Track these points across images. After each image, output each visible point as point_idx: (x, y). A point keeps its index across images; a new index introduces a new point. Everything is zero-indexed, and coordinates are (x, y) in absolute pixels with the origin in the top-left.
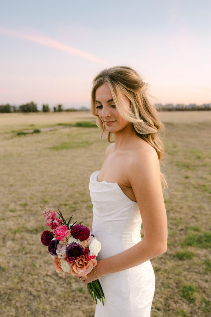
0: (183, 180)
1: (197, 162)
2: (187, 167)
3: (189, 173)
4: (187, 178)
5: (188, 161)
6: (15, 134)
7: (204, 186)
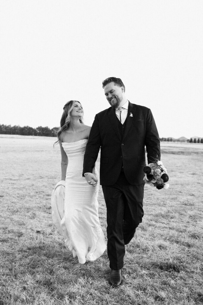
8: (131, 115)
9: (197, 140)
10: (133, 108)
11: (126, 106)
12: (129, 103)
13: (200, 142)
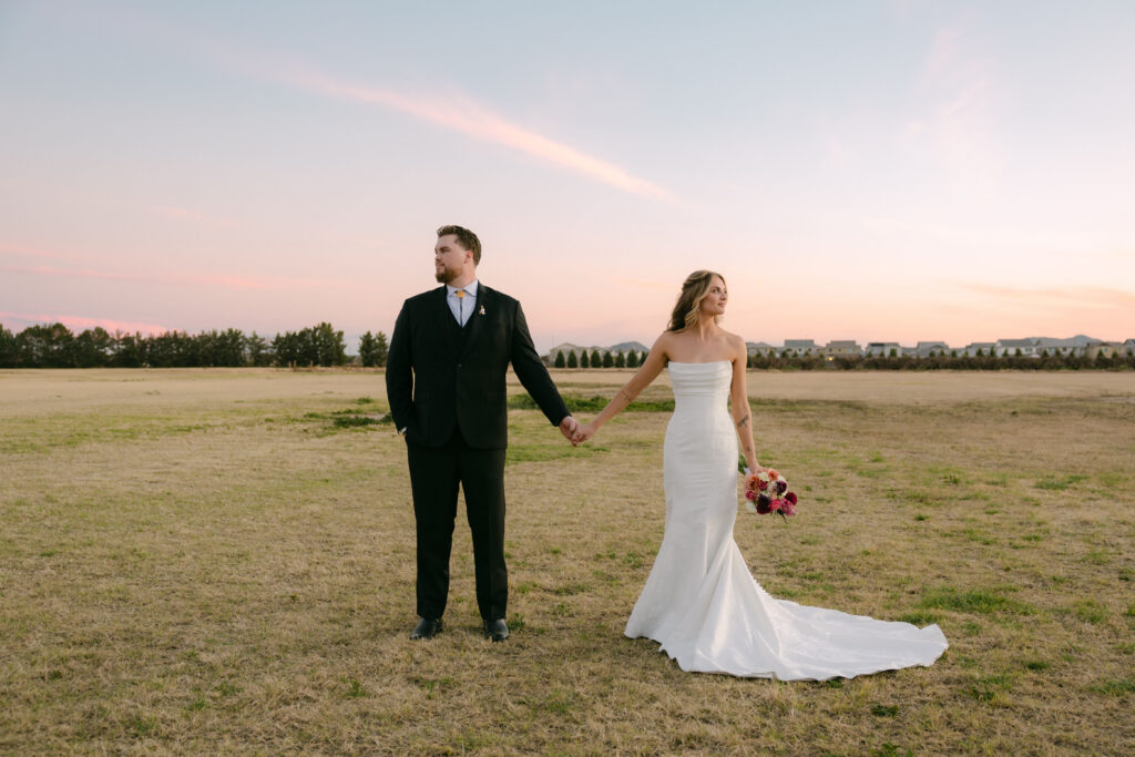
0: (912, 523)
1: (948, 491)
2: (922, 500)
3: (927, 511)
4: (921, 519)
5: (921, 489)
6: (330, 423)
7: (971, 532)
8: (483, 311)
9: (579, 356)
10: (487, 296)
11: (472, 289)
12: (479, 284)
13: (579, 364)
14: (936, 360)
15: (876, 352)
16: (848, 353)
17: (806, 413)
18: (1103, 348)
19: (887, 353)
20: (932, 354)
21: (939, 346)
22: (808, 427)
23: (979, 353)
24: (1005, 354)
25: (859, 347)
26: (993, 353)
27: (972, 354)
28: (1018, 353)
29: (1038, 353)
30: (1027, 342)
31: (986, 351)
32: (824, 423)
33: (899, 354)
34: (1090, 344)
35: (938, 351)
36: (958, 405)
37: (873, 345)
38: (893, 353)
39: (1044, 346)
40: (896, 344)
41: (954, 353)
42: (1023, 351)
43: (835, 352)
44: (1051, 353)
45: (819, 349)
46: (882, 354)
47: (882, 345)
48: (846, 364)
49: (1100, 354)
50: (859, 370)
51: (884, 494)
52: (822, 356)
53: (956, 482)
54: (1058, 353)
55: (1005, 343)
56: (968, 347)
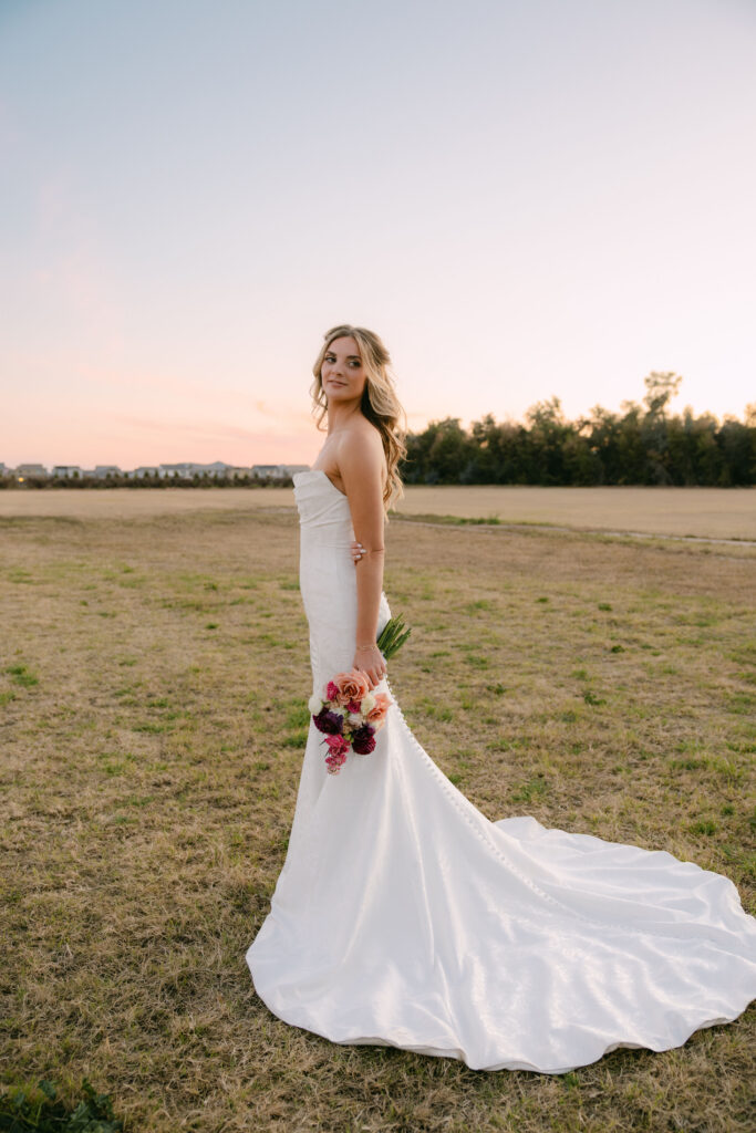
0: (207, 632)
1: (214, 597)
2: (198, 608)
3: (212, 619)
4: (212, 627)
5: (189, 597)
7: (266, 637)
14: (112, 481)
15: (61, 473)
16: (36, 474)
17: (30, 528)
18: (237, 471)
19: (71, 475)
20: (109, 476)
21: (113, 469)
22: (42, 542)
23: (147, 475)
24: (167, 476)
25: (45, 470)
26: (157, 475)
27: (141, 475)
28: (176, 475)
29: (191, 474)
30: (181, 466)
31: (152, 473)
32: (52, 537)
33: (81, 476)
34: (228, 469)
35: (112, 473)
36: (156, 518)
37: (58, 468)
38: (76, 474)
39: (195, 470)
40: (77, 468)
41: (126, 475)
42: (180, 474)
43: (25, 473)
44: (201, 475)
45: (10, 471)
46: (66, 476)
47: (65, 468)
48: (37, 483)
49: (236, 477)
50: (49, 489)
51: (158, 605)
52: (13, 477)
53: (214, 588)
54: (206, 475)
55: (167, 467)
56: (137, 471)
